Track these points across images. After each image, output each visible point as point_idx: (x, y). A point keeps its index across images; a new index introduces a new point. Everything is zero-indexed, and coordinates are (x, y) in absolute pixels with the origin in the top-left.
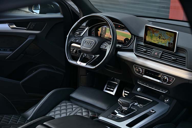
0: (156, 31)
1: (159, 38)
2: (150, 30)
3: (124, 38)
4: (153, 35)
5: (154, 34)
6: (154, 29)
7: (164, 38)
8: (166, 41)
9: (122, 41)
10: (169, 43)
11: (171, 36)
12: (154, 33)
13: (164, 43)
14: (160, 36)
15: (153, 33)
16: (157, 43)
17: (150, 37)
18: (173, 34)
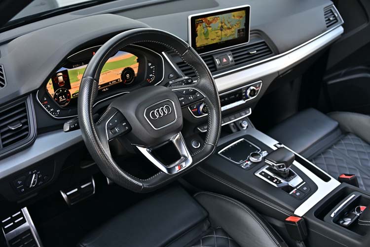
0: (214, 20)
1: (221, 30)
2: (203, 22)
3: (121, 72)
4: (210, 29)
5: (210, 27)
6: (208, 18)
7: (229, 26)
8: (233, 30)
9: (117, 80)
10: (239, 31)
11: (241, 17)
12: (211, 25)
13: (230, 35)
14: (222, 27)
15: (207, 25)
16: (219, 41)
17: (203, 37)
18: (244, 12)
